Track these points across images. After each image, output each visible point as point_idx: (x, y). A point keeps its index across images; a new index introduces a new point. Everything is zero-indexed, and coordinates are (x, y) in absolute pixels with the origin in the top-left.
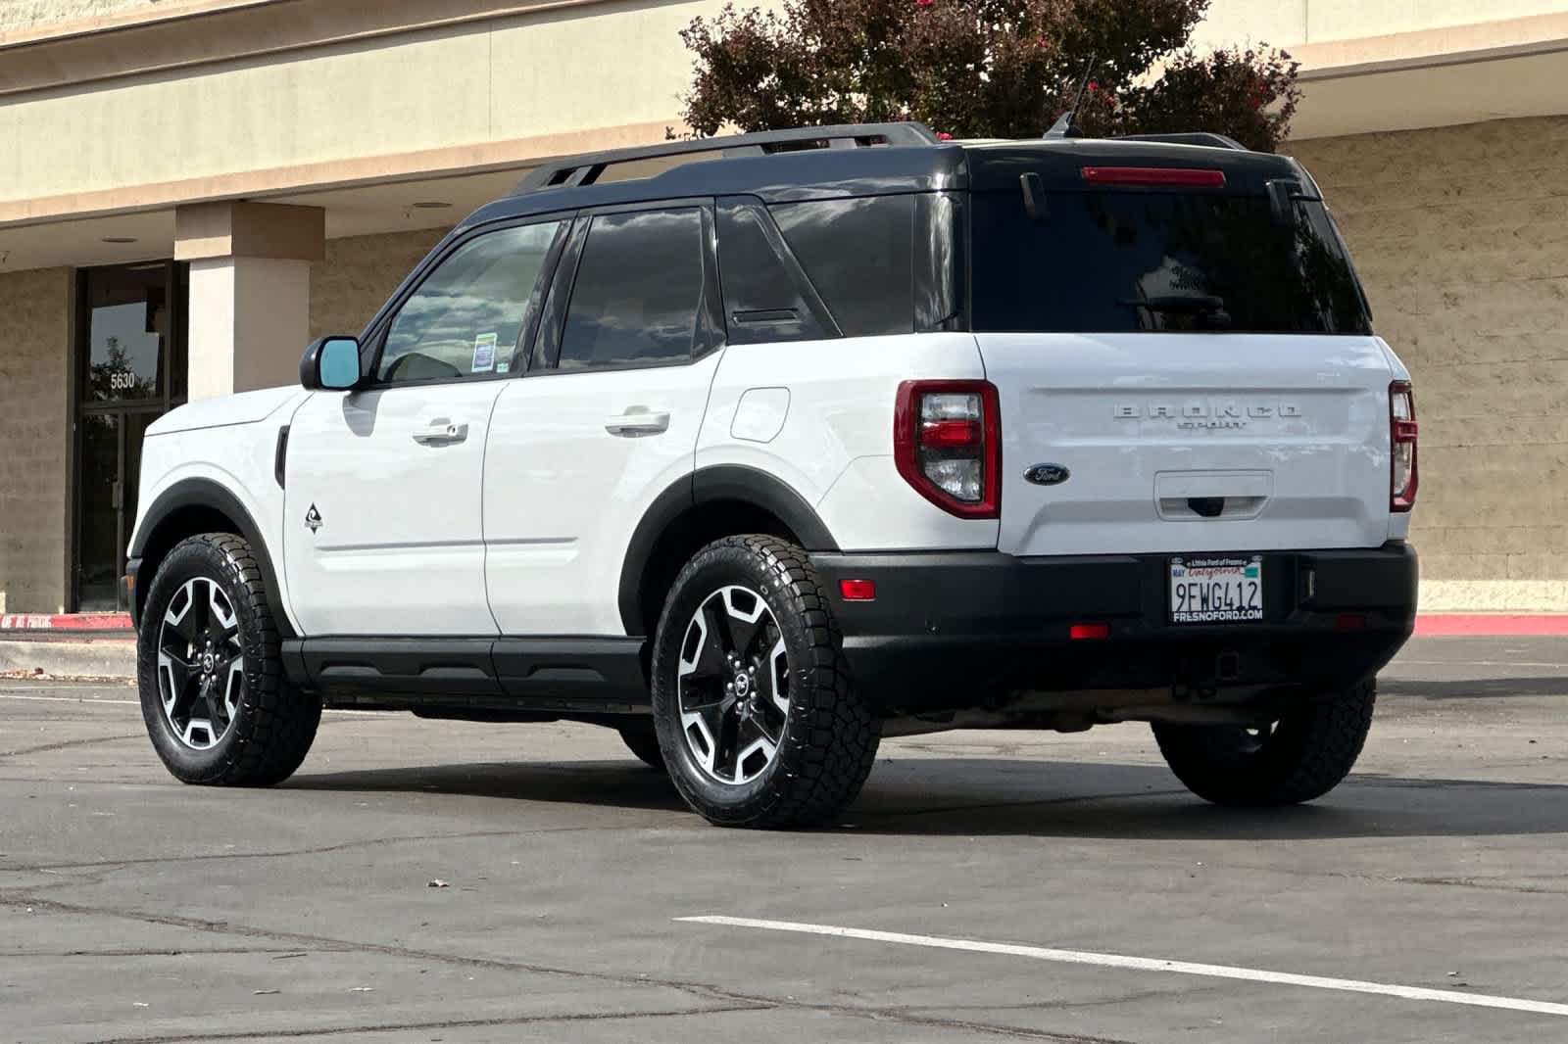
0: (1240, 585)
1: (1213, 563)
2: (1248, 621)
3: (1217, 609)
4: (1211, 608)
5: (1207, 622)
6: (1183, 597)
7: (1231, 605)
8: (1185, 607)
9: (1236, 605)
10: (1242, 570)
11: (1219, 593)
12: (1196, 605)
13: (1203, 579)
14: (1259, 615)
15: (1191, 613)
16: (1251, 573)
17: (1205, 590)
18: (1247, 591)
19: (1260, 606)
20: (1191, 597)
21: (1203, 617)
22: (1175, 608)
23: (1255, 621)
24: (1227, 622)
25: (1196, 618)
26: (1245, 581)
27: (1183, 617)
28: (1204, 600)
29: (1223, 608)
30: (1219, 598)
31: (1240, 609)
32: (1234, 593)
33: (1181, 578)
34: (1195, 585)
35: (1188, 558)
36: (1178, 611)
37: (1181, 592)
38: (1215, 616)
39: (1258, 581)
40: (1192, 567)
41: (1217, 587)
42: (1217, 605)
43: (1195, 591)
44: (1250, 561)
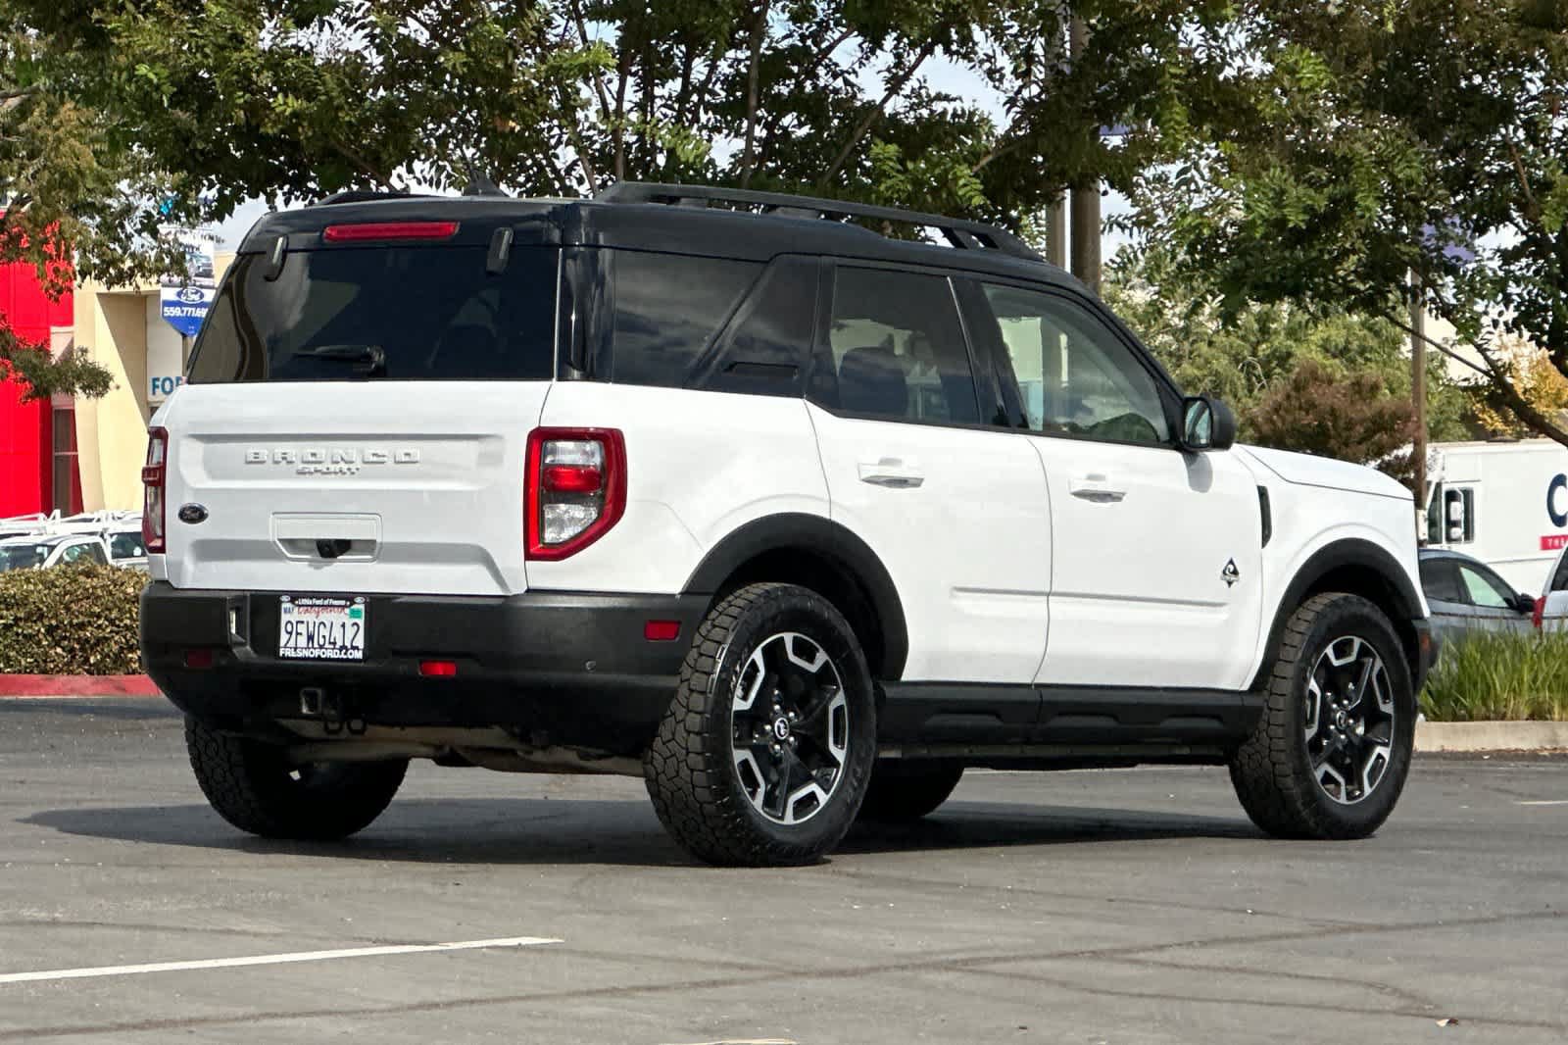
0: (343, 625)
1: (318, 602)
2: (348, 660)
3: (321, 647)
4: (316, 645)
5: (309, 659)
6: (291, 633)
7: (334, 643)
8: (292, 643)
9: (339, 644)
10: (347, 610)
11: (324, 632)
12: (302, 641)
13: (310, 617)
14: (359, 655)
15: (296, 649)
16: (355, 614)
17: (311, 629)
18: (350, 631)
19: (361, 646)
20: (297, 634)
21: (307, 653)
22: (283, 642)
23: (354, 660)
24: (326, 659)
25: (300, 655)
26: (349, 622)
27: (290, 653)
28: (310, 638)
29: (327, 646)
30: (324, 637)
31: (343, 647)
32: (337, 633)
33: (289, 615)
34: (302, 622)
35: (295, 596)
36: (285, 647)
37: (289, 629)
38: (317, 653)
39: (361, 622)
40: (300, 606)
41: (322, 626)
42: (321, 643)
43: (302, 628)
44: (353, 603)
